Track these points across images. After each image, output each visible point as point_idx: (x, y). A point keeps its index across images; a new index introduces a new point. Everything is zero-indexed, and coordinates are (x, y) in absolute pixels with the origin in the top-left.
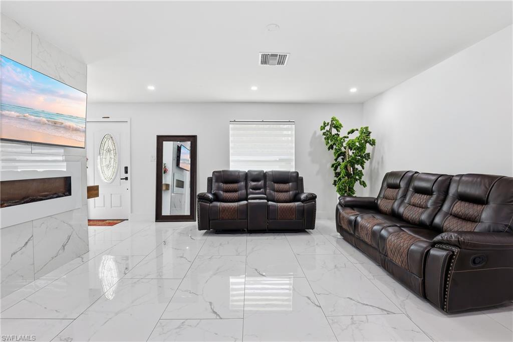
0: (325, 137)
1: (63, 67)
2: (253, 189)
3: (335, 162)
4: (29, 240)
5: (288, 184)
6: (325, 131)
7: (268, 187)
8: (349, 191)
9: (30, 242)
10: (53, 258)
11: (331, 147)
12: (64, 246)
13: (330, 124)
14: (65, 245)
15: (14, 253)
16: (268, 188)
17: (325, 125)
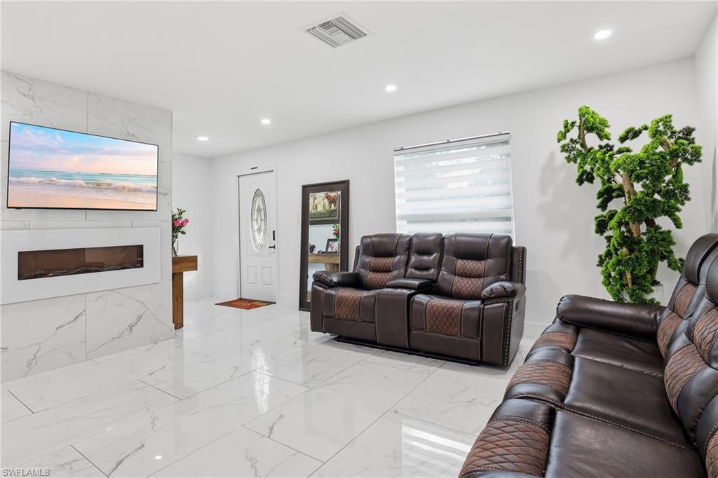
0: (567, 154)
1: (133, 120)
2: (417, 268)
3: (599, 212)
4: (80, 315)
5: (483, 262)
6: (567, 141)
7: (445, 266)
8: (633, 283)
9: (81, 316)
10: (113, 339)
11: (585, 178)
12: (131, 328)
13: (578, 124)
14: (133, 326)
15: (60, 327)
16: (443, 268)
17: (568, 127)
